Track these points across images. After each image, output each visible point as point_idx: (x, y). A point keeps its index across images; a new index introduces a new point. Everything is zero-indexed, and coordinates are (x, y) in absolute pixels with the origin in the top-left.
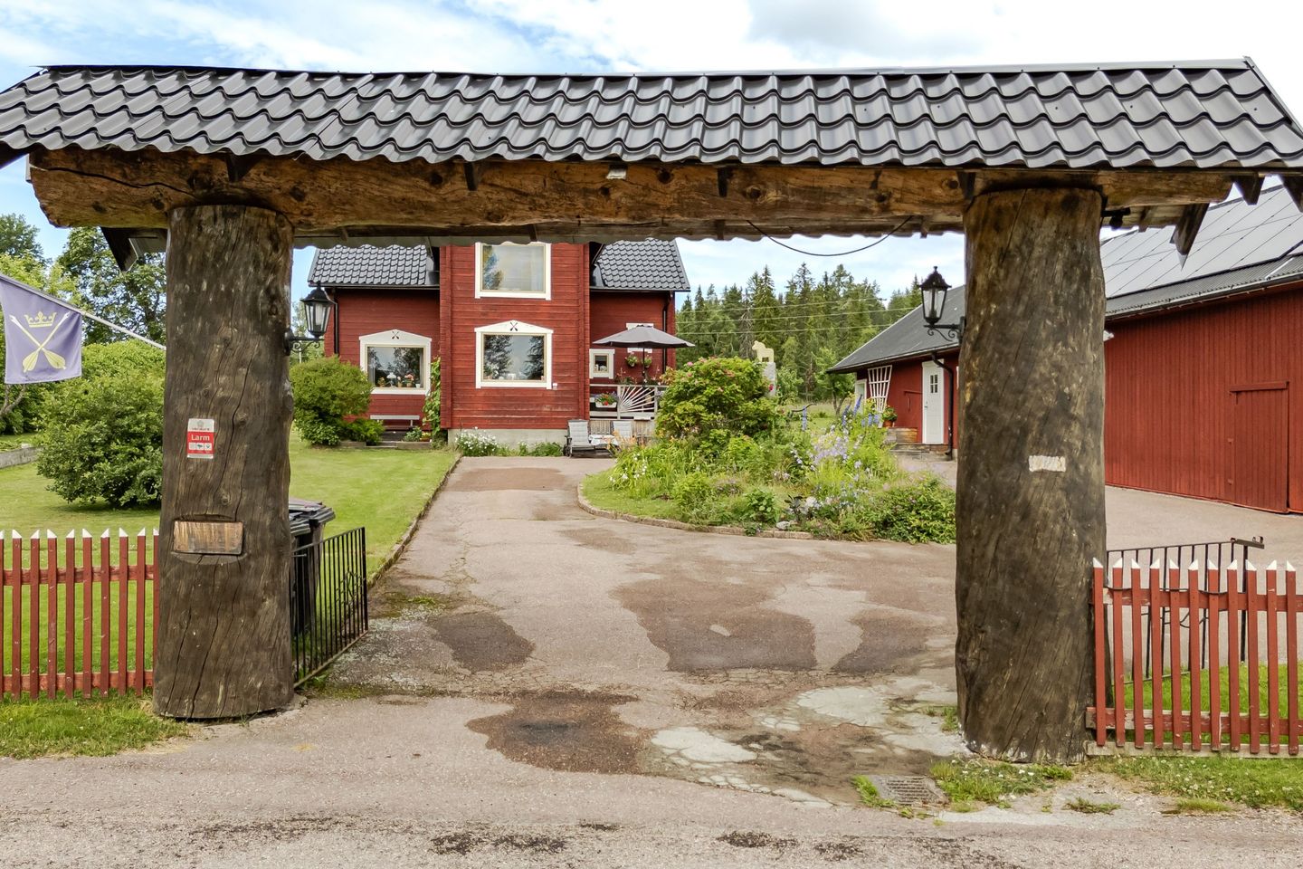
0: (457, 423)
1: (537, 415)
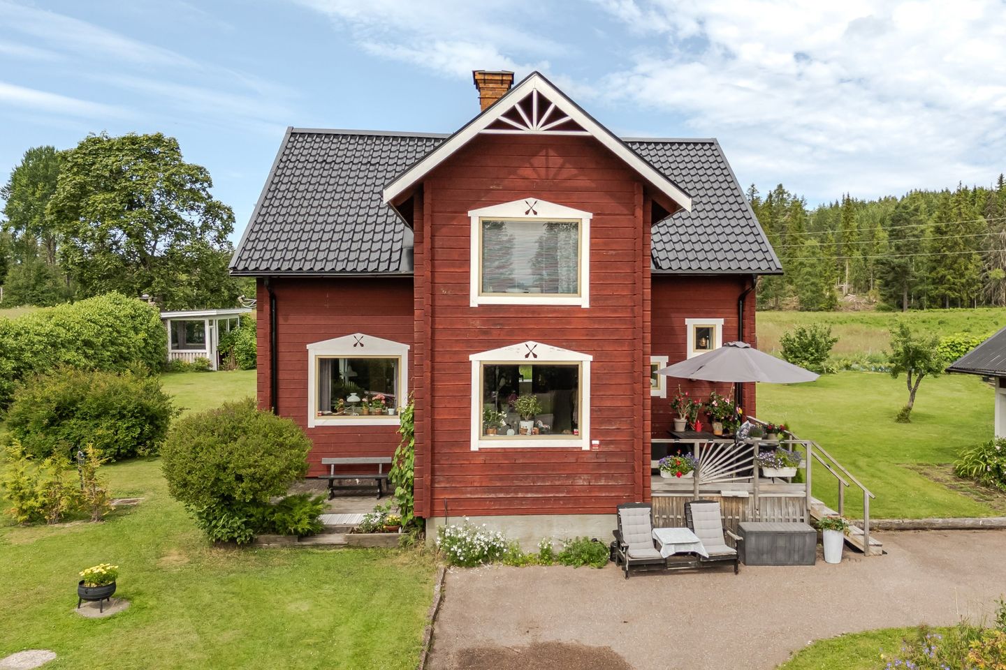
0: (438, 508)
1: (568, 492)
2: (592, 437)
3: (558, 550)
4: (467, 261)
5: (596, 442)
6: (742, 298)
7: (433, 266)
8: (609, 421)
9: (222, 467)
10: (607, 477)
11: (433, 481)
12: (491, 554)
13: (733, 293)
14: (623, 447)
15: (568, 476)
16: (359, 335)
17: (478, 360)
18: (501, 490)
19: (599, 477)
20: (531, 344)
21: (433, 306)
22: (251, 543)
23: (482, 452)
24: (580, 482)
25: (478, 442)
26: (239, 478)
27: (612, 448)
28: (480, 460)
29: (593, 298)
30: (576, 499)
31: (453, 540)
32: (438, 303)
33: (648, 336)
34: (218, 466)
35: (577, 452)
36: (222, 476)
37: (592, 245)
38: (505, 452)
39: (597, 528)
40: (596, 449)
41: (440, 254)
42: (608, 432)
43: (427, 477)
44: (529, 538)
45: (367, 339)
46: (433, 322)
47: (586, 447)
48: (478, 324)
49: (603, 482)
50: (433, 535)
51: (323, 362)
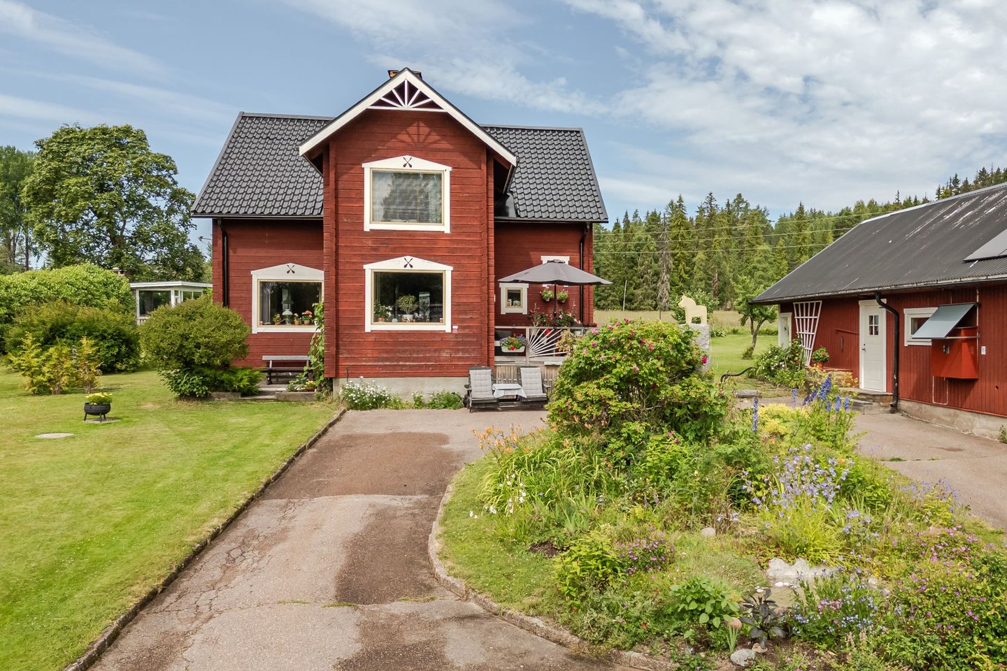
0: (343, 372)
1: (435, 362)
2: (453, 323)
3: (427, 399)
4: (362, 199)
5: (455, 327)
6: (582, 241)
7: (337, 202)
8: (465, 312)
9: (185, 337)
10: (464, 351)
11: (337, 353)
12: (378, 402)
13: (574, 237)
14: (475, 331)
15: (436, 351)
16: (291, 265)
17: (370, 269)
18: (387, 359)
19: (458, 351)
20: (408, 258)
21: (337, 229)
22: (206, 398)
23: (373, 333)
24: (444, 355)
25: (370, 326)
26: (198, 346)
27: (467, 331)
28: (372, 338)
29: (453, 227)
30: (442, 366)
31: (351, 391)
32: (341, 227)
33: (492, 254)
34: (182, 336)
35: (442, 334)
36: (185, 343)
37: (451, 189)
38: (390, 334)
39: (455, 386)
40: (455, 332)
41: (342, 194)
42: (464, 320)
43: (333, 349)
44: (407, 393)
45: (298, 268)
46: (337, 242)
47: (448, 330)
48: (370, 243)
49: (460, 355)
50: (338, 390)
51: (264, 285)
